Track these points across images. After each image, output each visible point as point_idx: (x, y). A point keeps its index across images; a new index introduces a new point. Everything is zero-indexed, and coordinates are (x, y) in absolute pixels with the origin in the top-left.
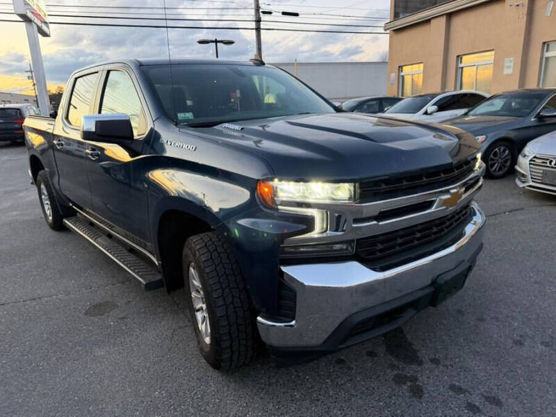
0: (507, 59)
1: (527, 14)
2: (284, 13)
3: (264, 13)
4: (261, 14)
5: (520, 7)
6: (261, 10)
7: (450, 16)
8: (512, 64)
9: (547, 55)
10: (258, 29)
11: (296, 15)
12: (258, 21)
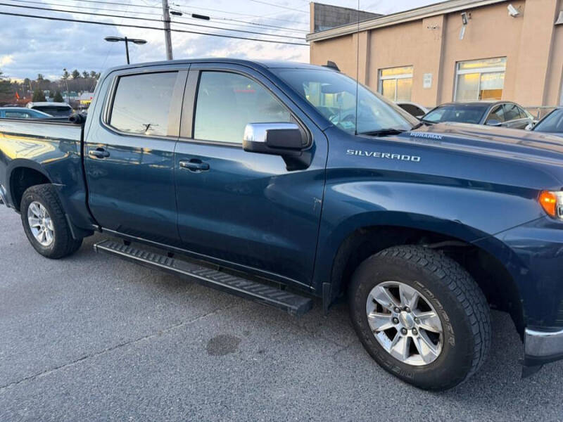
0: (426, 75)
1: (443, 36)
2: (194, 16)
3: (173, 13)
4: (170, 14)
5: (436, 29)
6: (170, 11)
7: (371, 32)
8: (430, 79)
9: (459, 72)
10: (168, 30)
11: (207, 18)
12: (168, 21)
